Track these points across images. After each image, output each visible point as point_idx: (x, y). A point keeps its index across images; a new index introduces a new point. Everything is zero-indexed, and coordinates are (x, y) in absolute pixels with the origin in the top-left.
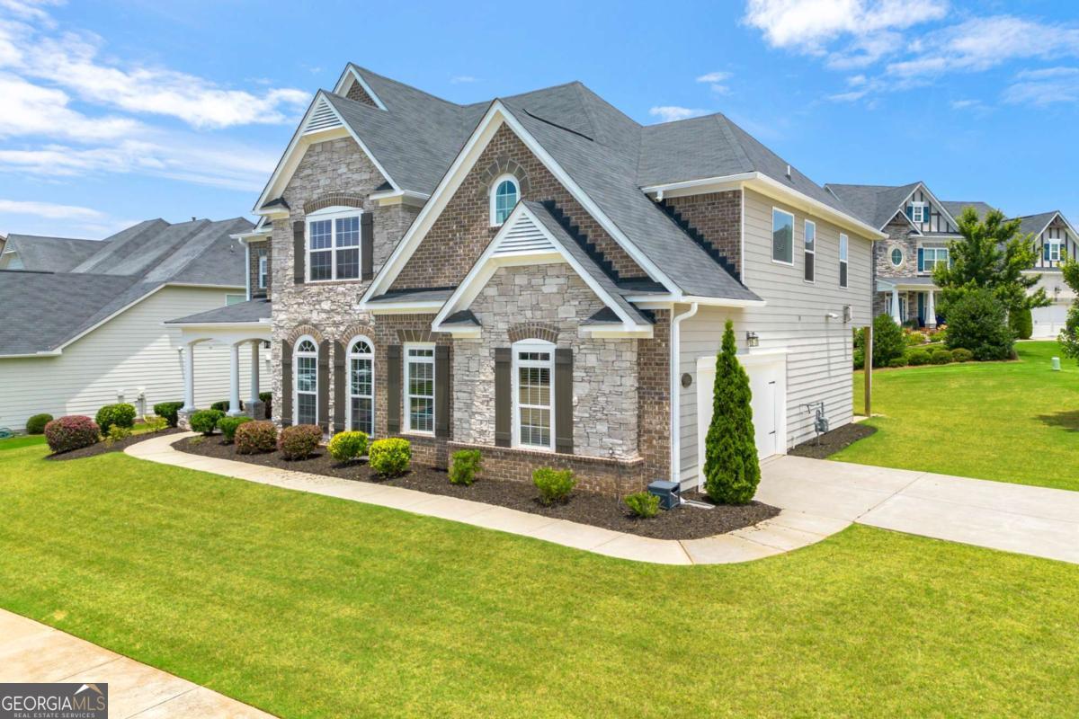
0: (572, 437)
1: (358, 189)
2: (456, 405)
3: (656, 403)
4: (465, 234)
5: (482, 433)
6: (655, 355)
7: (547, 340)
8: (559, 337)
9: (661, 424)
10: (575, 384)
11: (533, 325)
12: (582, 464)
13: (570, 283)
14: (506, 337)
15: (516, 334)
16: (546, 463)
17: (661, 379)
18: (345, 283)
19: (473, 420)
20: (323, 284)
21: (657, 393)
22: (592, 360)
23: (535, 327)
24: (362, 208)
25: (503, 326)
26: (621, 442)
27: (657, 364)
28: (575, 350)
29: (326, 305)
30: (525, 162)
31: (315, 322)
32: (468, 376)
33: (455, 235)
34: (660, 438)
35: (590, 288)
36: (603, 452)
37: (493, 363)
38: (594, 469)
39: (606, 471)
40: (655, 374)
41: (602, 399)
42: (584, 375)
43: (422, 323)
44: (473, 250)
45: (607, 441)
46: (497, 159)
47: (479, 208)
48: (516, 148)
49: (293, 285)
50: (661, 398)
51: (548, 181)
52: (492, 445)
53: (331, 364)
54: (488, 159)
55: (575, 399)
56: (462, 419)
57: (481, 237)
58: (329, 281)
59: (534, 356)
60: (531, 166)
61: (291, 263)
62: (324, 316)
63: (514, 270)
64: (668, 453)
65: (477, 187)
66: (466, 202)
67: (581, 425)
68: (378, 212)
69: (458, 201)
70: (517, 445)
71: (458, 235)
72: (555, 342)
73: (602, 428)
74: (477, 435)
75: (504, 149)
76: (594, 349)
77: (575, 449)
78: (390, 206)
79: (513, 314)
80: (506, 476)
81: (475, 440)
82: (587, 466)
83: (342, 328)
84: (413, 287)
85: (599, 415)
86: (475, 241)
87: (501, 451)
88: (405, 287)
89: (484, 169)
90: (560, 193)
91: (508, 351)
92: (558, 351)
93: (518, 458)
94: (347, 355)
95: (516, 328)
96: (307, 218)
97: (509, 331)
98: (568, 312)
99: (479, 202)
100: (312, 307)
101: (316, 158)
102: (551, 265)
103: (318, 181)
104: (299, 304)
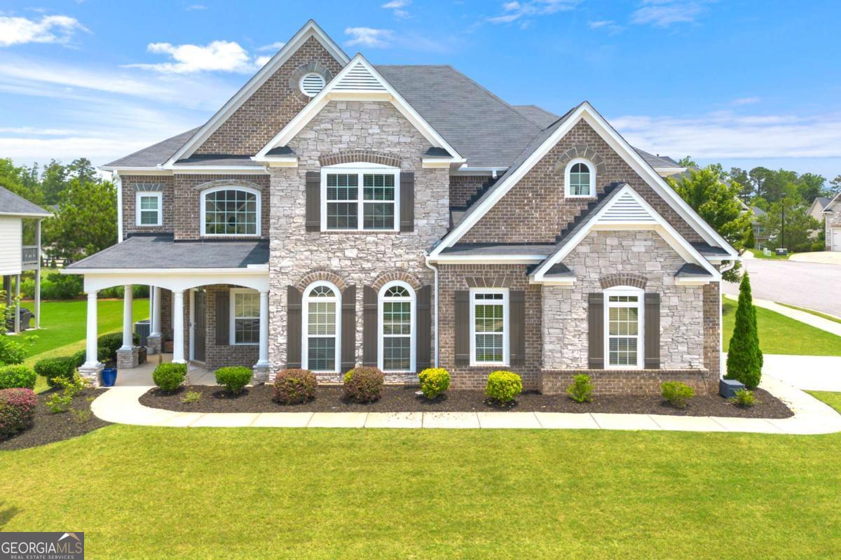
0: (659, 356)
1: (395, 150)
2: (547, 339)
3: (710, 328)
4: (541, 201)
5: (574, 359)
6: (710, 295)
7: (637, 286)
8: (648, 284)
9: (714, 341)
10: (661, 318)
11: (624, 275)
12: (670, 375)
13: (657, 245)
14: (598, 284)
15: (607, 282)
16: (638, 378)
17: (714, 311)
18: (377, 233)
19: (566, 350)
20: (346, 233)
21: (710, 322)
22: (674, 301)
23: (626, 277)
24: (400, 167)
25: (595, 276)
26: (698, 357)
27: (711, 302)
28: (662, 294)
29: (352, 253)
30: (601, 152)
31: (335, 269)
32: (560, 315)
33: (532, 202)
34: (713, 351)
35: (673, 249)
36: (683, 365)
37: (586, 305)
38: (679, 378)
39: (689, 378)
40: (710, 308)
41: (683, 328)
42: (668, 311)
43: (494, 272)
44: (550, 214)
45: (687, 357)
46: (576, 146)
47: (556, 182)
48: (593, 140)
49: (303, 232)
50: (714, 325)
51: (623, 168)
52: (586, 368)
53: (359, 308)
54: (566, 145)
55: (661, 329)
56: (553, 350)
57: (558, 205)
58: (355, 230)
59: (623, 299)
60: (607, 155)
61: (302, 211)
62: (348, 263)
63: (606, 234)
64: (719, 361)
65: (554, 165)
66: (543, 176)
67: (666, 348)
68: (421, 173)
69: (534, 175)
70: (608, 367)
71: (534, 201)
72: (644, 288)
73: (683, 348)
74: (569, 362)
75: (581, 139)
76: (676, 293)
77: (661, 365)
78: (435, 169)
79: (604, 267)
80: (601, 391)
81: (568, 366)
82: (673, 376)
83: (374, 275)
84: (484, 241)
85: (681, 340)
86: (551, 207)
87: (596, 373)
88: (475, 241)
89: (562, 152)
90: (633, 178)
91: (601, 295)
92: (647, 296)
93: (612, 377)
94: (379, 299)
95: (608, 277)
96: (322, 170)
97: (600, 280)
98: (653, 267)
99: (556, 178)
100: (331, 255)
101: (339, 115)
102: (640, 232)
103: (341, 136)
104: (311, 251)
